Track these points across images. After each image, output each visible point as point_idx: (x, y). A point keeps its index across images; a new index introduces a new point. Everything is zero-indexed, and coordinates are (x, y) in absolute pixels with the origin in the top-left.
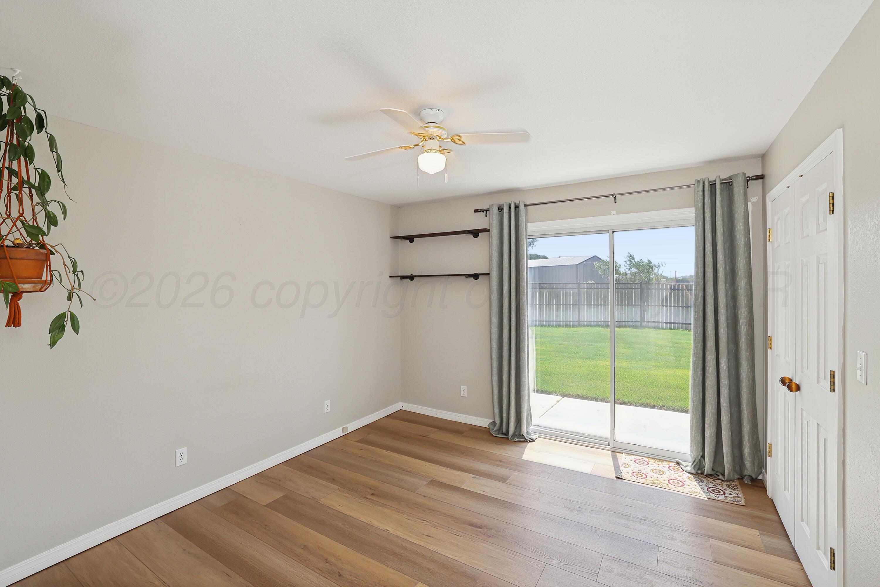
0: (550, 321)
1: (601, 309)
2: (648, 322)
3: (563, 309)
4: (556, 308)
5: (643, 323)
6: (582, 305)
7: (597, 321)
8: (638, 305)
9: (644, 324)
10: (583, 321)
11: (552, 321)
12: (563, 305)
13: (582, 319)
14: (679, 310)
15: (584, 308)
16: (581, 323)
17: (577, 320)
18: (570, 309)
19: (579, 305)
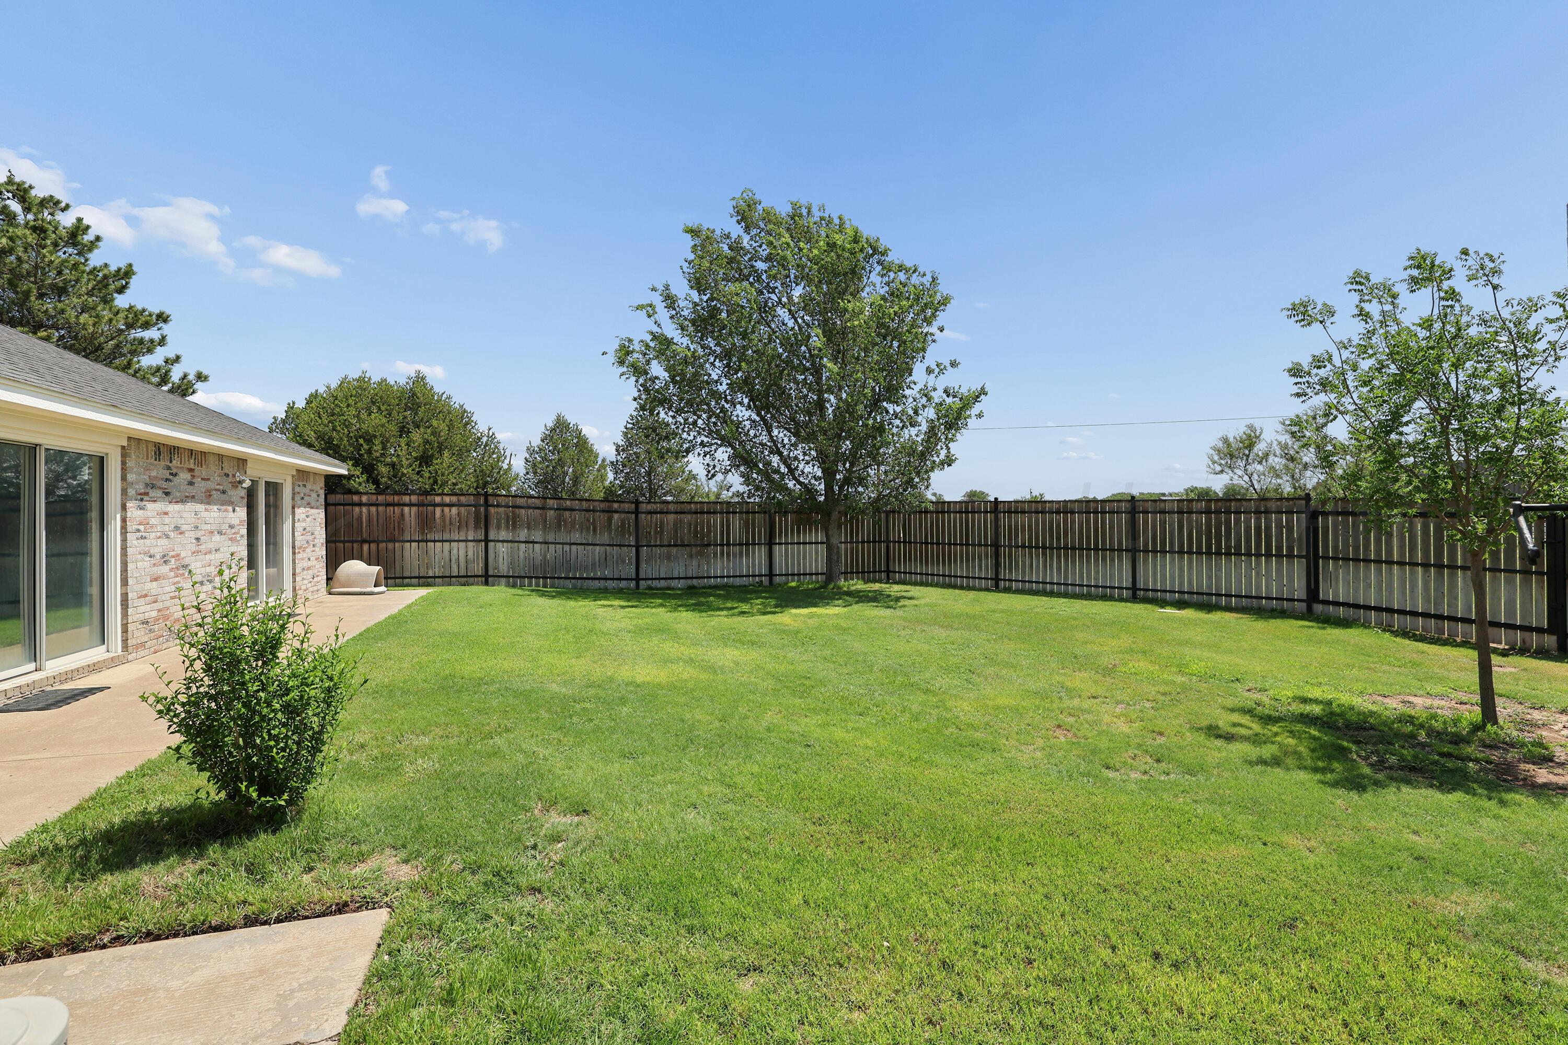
1: (1190, 562)
2: (1327, 603)
3: (1097, 560)
4: (1081, 556)
5: (1315, 606)
6: (1140, 551)
8: (1298, 556)
9: (1318, 608)
10: (1143, 590)
11: (1071, 585)
12: (1096, 549)
13: (1140, 584)
14: (1413, 573)
15: (1146, 560)
16: (1138, 592)
17: (1130, 585)
18: (1112, 560)
19: (1133, 552)
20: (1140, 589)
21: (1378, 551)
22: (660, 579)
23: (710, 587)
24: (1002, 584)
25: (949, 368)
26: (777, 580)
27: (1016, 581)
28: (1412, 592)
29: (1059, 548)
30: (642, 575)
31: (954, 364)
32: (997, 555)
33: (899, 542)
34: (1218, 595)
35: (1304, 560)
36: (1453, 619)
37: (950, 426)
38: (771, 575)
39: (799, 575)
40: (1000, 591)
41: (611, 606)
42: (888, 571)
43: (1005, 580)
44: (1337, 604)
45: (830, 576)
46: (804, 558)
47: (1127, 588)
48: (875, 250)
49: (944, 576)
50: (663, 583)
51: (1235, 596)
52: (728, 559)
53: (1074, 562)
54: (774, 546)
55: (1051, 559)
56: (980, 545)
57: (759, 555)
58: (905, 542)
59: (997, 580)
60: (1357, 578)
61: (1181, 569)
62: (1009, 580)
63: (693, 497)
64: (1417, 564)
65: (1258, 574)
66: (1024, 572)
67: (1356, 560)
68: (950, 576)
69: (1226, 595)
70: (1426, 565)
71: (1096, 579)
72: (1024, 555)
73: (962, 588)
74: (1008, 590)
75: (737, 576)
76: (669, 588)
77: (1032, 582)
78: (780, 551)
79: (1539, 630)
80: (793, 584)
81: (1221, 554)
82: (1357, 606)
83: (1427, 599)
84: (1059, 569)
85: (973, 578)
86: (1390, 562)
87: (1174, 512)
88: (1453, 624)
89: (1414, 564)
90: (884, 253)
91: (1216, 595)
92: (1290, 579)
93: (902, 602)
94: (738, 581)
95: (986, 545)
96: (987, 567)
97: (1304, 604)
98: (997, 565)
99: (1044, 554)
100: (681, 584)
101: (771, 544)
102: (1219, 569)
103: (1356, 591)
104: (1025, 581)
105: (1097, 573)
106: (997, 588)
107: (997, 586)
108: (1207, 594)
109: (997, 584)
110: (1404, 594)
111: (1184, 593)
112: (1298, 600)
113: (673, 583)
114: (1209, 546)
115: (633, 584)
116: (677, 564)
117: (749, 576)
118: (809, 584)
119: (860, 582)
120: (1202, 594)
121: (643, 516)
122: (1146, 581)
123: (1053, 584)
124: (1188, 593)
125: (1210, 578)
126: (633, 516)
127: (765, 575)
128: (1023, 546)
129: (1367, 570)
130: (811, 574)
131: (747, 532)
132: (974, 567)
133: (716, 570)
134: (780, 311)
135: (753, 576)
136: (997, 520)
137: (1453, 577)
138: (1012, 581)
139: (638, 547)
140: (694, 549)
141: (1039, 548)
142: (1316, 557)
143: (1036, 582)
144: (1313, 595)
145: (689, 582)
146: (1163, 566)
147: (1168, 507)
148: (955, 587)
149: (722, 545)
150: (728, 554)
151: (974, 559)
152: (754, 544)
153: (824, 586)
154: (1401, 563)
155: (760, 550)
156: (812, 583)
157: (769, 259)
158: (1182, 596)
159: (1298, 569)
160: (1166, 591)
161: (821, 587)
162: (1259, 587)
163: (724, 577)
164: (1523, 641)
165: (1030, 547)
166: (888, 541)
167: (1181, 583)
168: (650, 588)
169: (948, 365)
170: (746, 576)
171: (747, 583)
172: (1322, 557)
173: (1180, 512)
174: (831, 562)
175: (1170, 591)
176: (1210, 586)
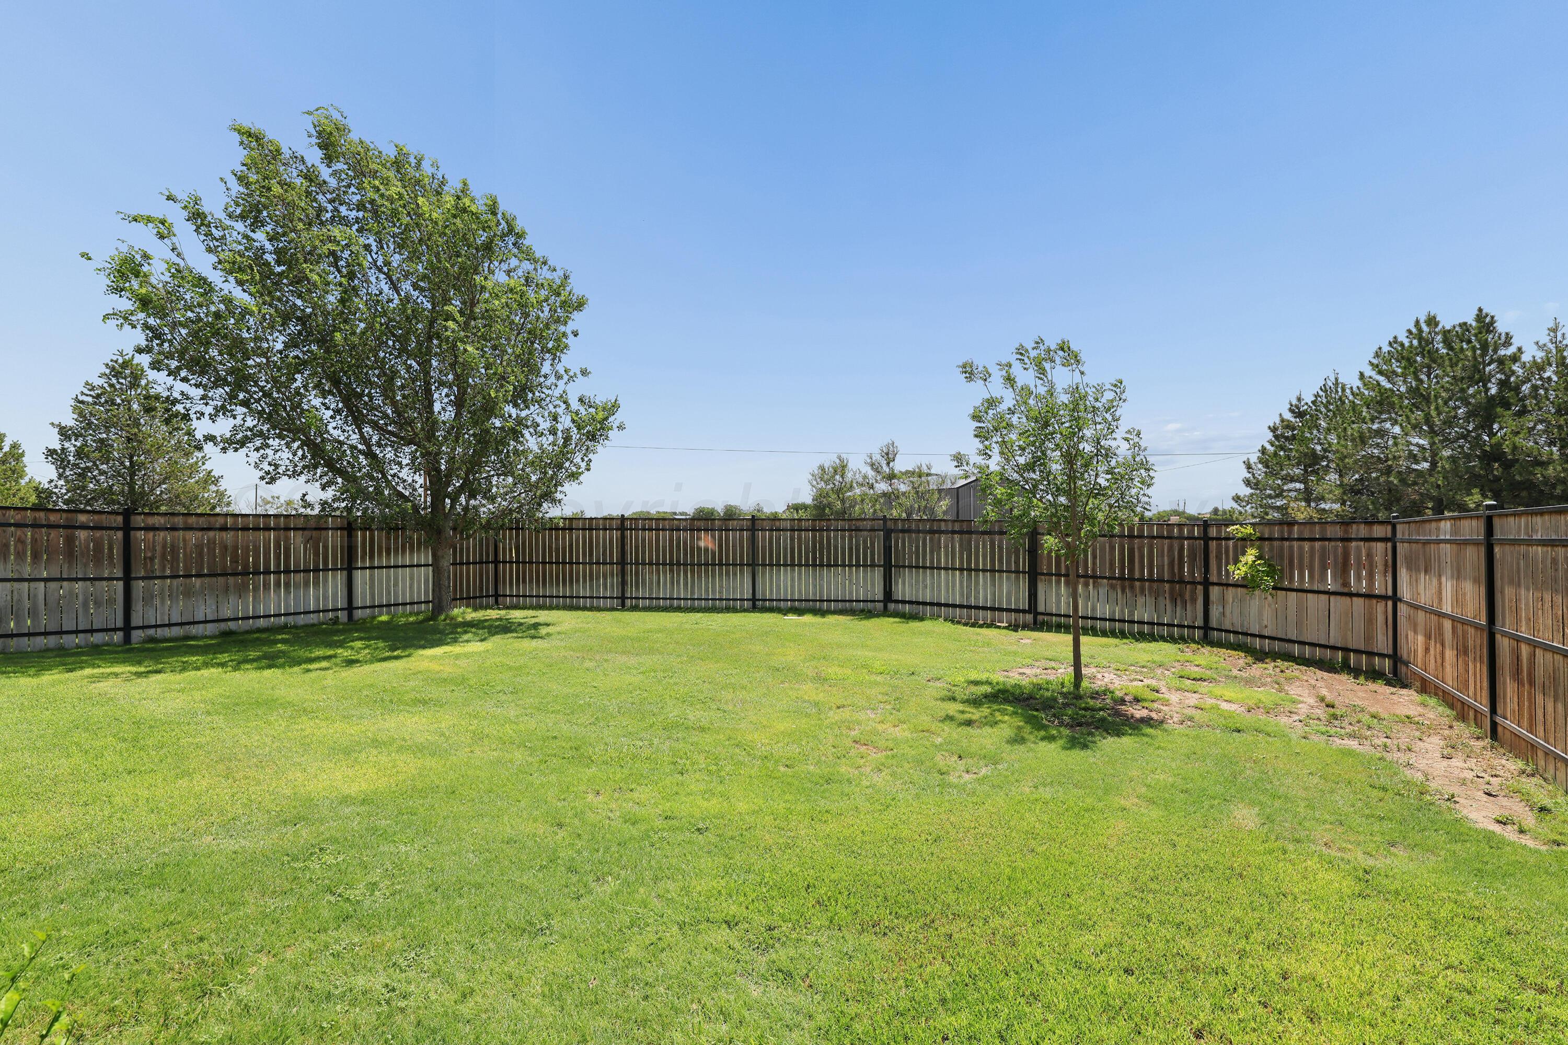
0: (694, 599)
1: (800, 573)
2: (897, 602)
3: (721, 574)
4: (707, 572)
5: (889, 604)
6: (759, 565)
7: (792, 600)
8: (878, 566)
9: (892, 606)
10: (762, 600)
11: (698, 599)
12: (721, 564)
13: (759, 596)
14: (954, 576)
15: (764, 574)
16: (757, 603)
17: (750, 597)
18: (735, 574)
19: (753, 565)
20: (759, 600)
21: (932, 561)
22: (170, 625)
23: (259, 630)
24: (628, 602)
25: (579, 375)
26: (359, 614)
27: (643, 598)
28: (953, 590)
29: (692, 565)
30: (136, 620)
31: (584, 373)
32: (623, 573)
33: (511, 562)
34: (822, 601)
35: (882, 569)
36: (977, 608)
37: (592, 437)
38: (350, 608)
39: (388, 606)
40: (628, 610)
41: (116, 675)
42: (496, 596)
43: (631, 598)
44: (904, 602)
45: (439, 607)
46: (396, 585)
47: (747, 600)
48: (511, 230)
49: (564, 597)
50: (176, 631)
51: (834, 601)
52: (287, 591)
53: (700, 577)
54: (354, 572)
55: (678, 575)
56: (605, 563)
57: (334, 584)
58: (517, 562)
59: (623, 598)
60: (917, 582)
61: (793, 580)
62: (635, 598)
63: (214, 508)
64: (956, 569)
65: (850, 581)
66: (651, 589)
67: (917, 567)
68: (571, 597)
69: (827, 601)
70: (961, 570)
71: (721, 592)
72: (651, 573)
73: (584, 608)
74: (635, 608)
75: (300, 613)
76: (187, 638)
77: (659, 599)
78: (363, 577)
79: (1024, 611)
80: (384, 618)
81: (860, 566)
82: (918, 603)
83: (962, 595)
84: (686, 584)
85: (597, 597)
86: (939, 568)
87: (787, 530)
88: (977, 611)
89: (954, 569)
90: (520, 236)
91: (820, 601)
92: (873, 585)
93: (543, 631)
94: (301, 620)
95: (612, 563)
96: (612, 586)
97: (882, 604)
98: (623, 583)
99: (672, 571)
100: (210, 629)
101: (349, 568)
102: (822, 579)
103: (917, 591)
104: (653, 598)
105: (721, 587)
106: (623, 607)
107: (623, 605)
108: (813, 601)
109: (623, 603)
110: (948, 592)
111: (795, 600)
112: (878, 601)
113: (194, 630)
114: (814, 559)
115: (118, 637)
116: (201, 602)
117: (319, 612)
118: (406, 617)
119: (469, 610)
120: (809, 601)
121: (141, 535)
122: (764, 593)
123: (680, 599)
124: (798, 600)
125: (814, 586)
126: (120, 534)
127: (342, 609)
128: (651, 564)
129: (925, 573)
130: (405, 604)
131: (317, 554)
132: (598, 586)
133: (267, 606)
134: (372, 275)
135: (324, 611)
136: (623, 537)
137: (977, 576)
138: (639, 598)
139: (128, 579)
140: (231, 580)
141: (666, 564)
142: (891, 566)
143: (663, 599)
144: (888, 596)
145: (223, 626)
146: (778, 579)
147: (782, 525)
148: (578, 608)
149: (278, 573)
150: (287, 585)
151: (598, 579)
152: (326, 570)
153: (434, 617)
154: (946, 569)
155: (334, 577)
156: (411, 614)
157: (360, 206)
158: (793, 603)
159: (878, 574)
160: (780, 600)
161: (428, 619)
162: (851, 593)
163: (280, 615)
164: (1016, 620)
165: (658, 564)
166: (496, 562)
167: (793, 593)
168: (152, 640)
169: (578, 373)
170: (314, 612)
171: (315, 621)
172: (895, 566)
173: (792, 530)
174: (440, 589)
175: (784, 600)
176: (815, 594)
